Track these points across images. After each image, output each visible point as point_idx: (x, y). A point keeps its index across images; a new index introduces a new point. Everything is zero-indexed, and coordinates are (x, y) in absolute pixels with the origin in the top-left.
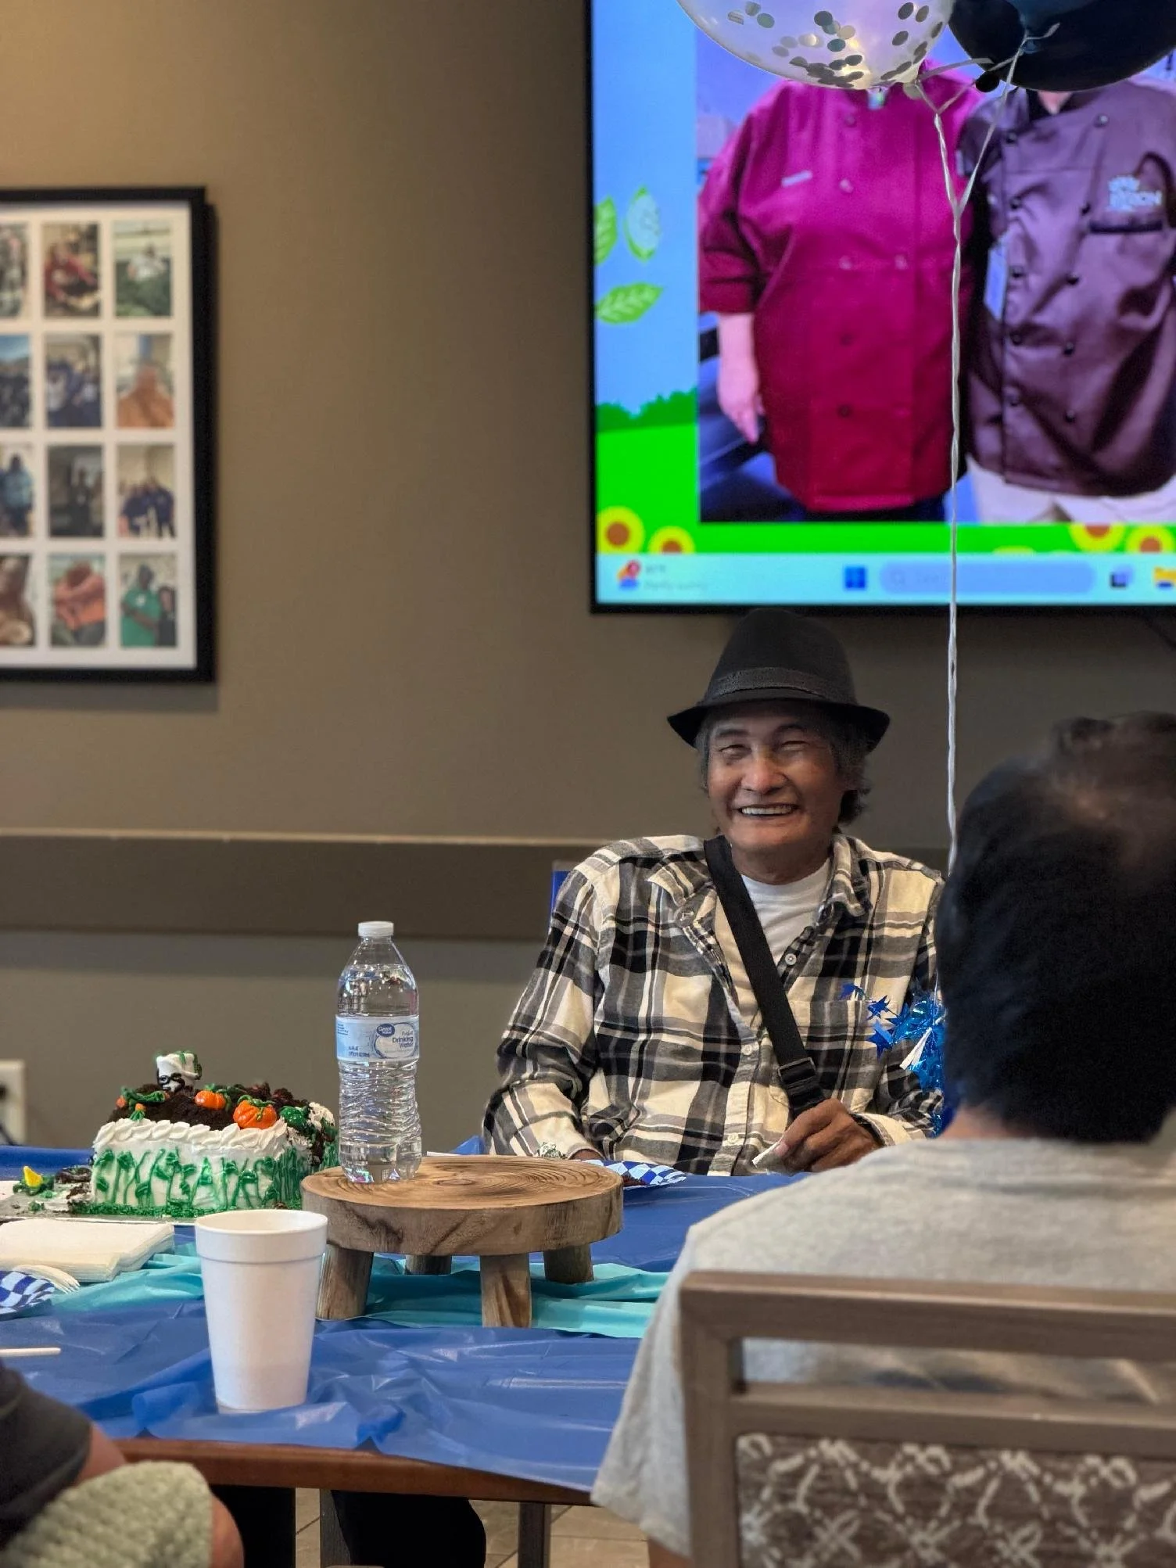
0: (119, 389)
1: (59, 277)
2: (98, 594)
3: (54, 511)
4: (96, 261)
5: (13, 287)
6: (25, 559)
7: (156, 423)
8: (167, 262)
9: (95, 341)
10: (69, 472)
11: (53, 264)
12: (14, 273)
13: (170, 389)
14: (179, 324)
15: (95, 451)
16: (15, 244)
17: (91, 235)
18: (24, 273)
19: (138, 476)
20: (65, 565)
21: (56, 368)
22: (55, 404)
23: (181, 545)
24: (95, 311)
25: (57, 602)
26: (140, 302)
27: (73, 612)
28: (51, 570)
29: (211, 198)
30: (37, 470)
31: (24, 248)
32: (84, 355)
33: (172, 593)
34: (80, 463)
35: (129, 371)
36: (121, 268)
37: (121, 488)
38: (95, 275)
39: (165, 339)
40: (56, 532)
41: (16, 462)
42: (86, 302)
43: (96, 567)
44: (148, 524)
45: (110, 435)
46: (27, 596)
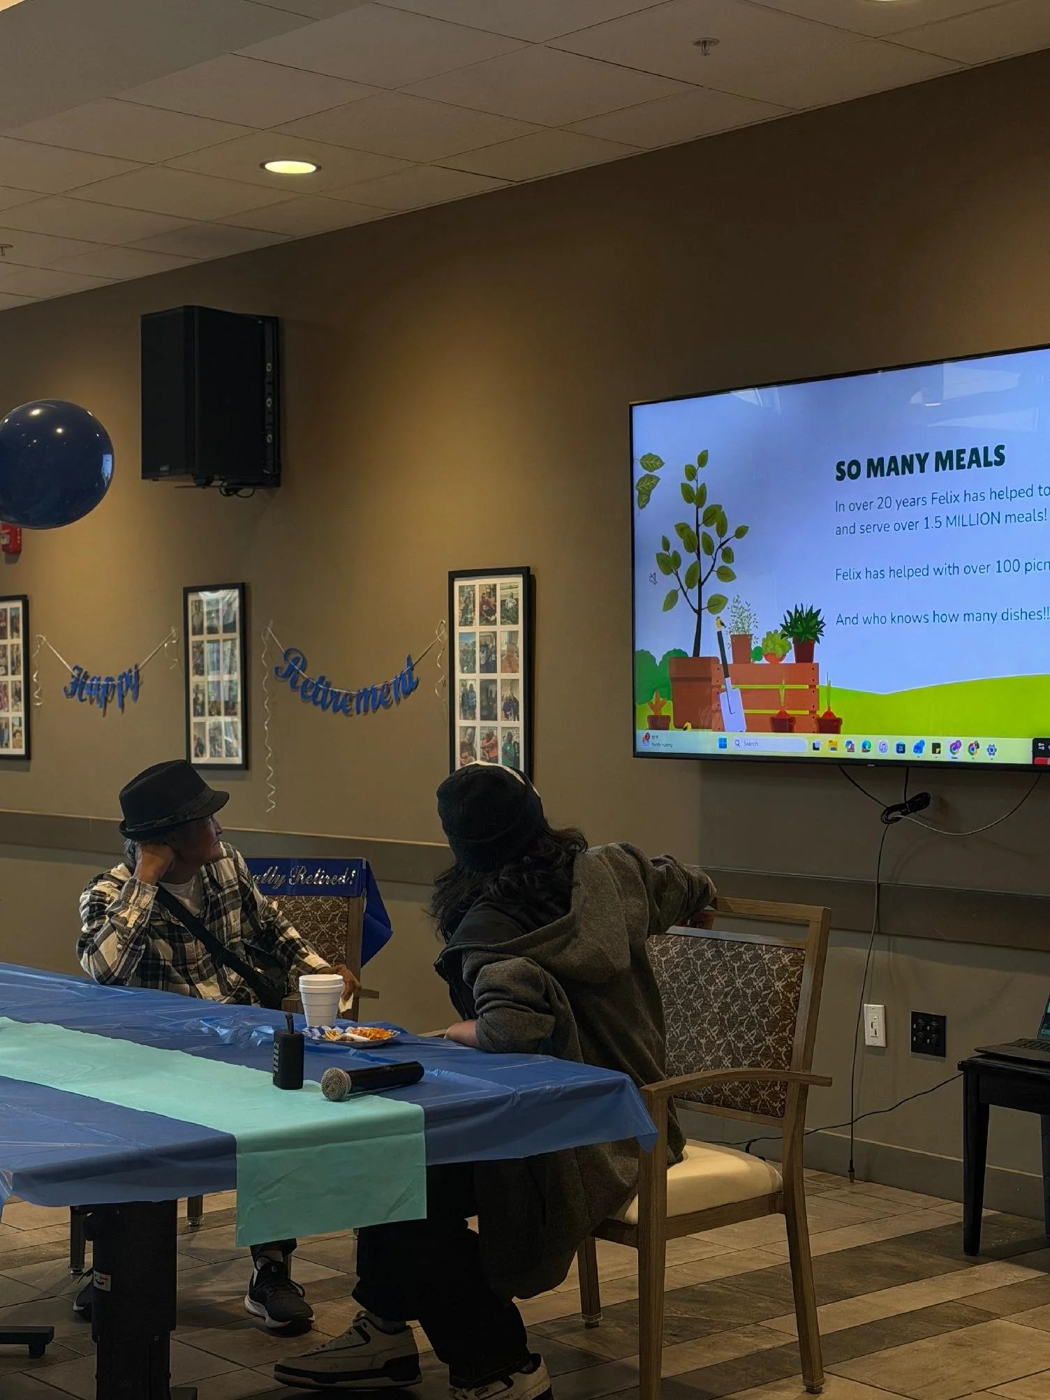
0: (502, 656)
1: (485, 607)
2: (496, 744)
3: (482, 708)
4: (496, 601)
5: (471, 612)
6: (474, 728)
7: (515, 671)
8: (517, 600)
9: (495, 633)
10: (487, 690)
11: (484, 602)
12: (471, 606)
13: (518, 657)
14: (519, 627)
15: (494, 681)
16: (471, 593)
17: (494, 588)
18: (474, 606)
19: (507, 694)
20: (486, 731)
21: (484, 647)
22: (483, 663)
23: (520, 724)
24: (494, 622)
25: (483, 748)
26: (508, 618)
27: (488, 752)
28: (481, 734)
29: (532, 573)
30: (477, 689)
31: (474, 594)
32: (492, 642)
33: (518, 744)
34: (492, 687)
35: (505, 648)
36: (503, 602)
37: (502, 697)
38: (495, 606)
39: (517, 632)
40: (483, 718)
41: (471, 685)
42: (493, 618)
43: (495, 731)
44: (511, 714)
45: (499, 676)
46: (475, 745)
